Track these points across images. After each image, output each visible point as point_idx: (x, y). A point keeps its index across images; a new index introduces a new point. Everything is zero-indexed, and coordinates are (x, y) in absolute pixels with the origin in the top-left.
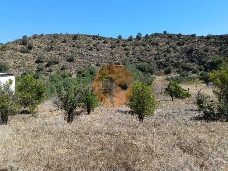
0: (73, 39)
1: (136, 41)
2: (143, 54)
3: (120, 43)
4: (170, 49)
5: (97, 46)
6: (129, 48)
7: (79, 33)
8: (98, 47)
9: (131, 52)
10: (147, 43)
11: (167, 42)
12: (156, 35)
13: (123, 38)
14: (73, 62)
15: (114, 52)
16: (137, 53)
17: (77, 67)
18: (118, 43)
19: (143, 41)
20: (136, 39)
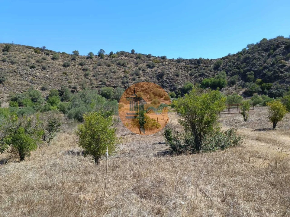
0: (3, 51)
1: (98, 60)
2: (107, 77)
3: (77, 61)
4: (140, 72)
5: (42, 62)
6: (89, 67)
7: (13, 42)
8: (44, 64)
9: (92, 74)
10: (112, 63)
11: (135, 63)
12: (122, 53)
13: (80, 54)
14: (3, 84)
15: (68, 72)
16: (99, 74)
17: (11, 92)
18: (74, 61)
19: (106, 60)
20: (98, 57)
